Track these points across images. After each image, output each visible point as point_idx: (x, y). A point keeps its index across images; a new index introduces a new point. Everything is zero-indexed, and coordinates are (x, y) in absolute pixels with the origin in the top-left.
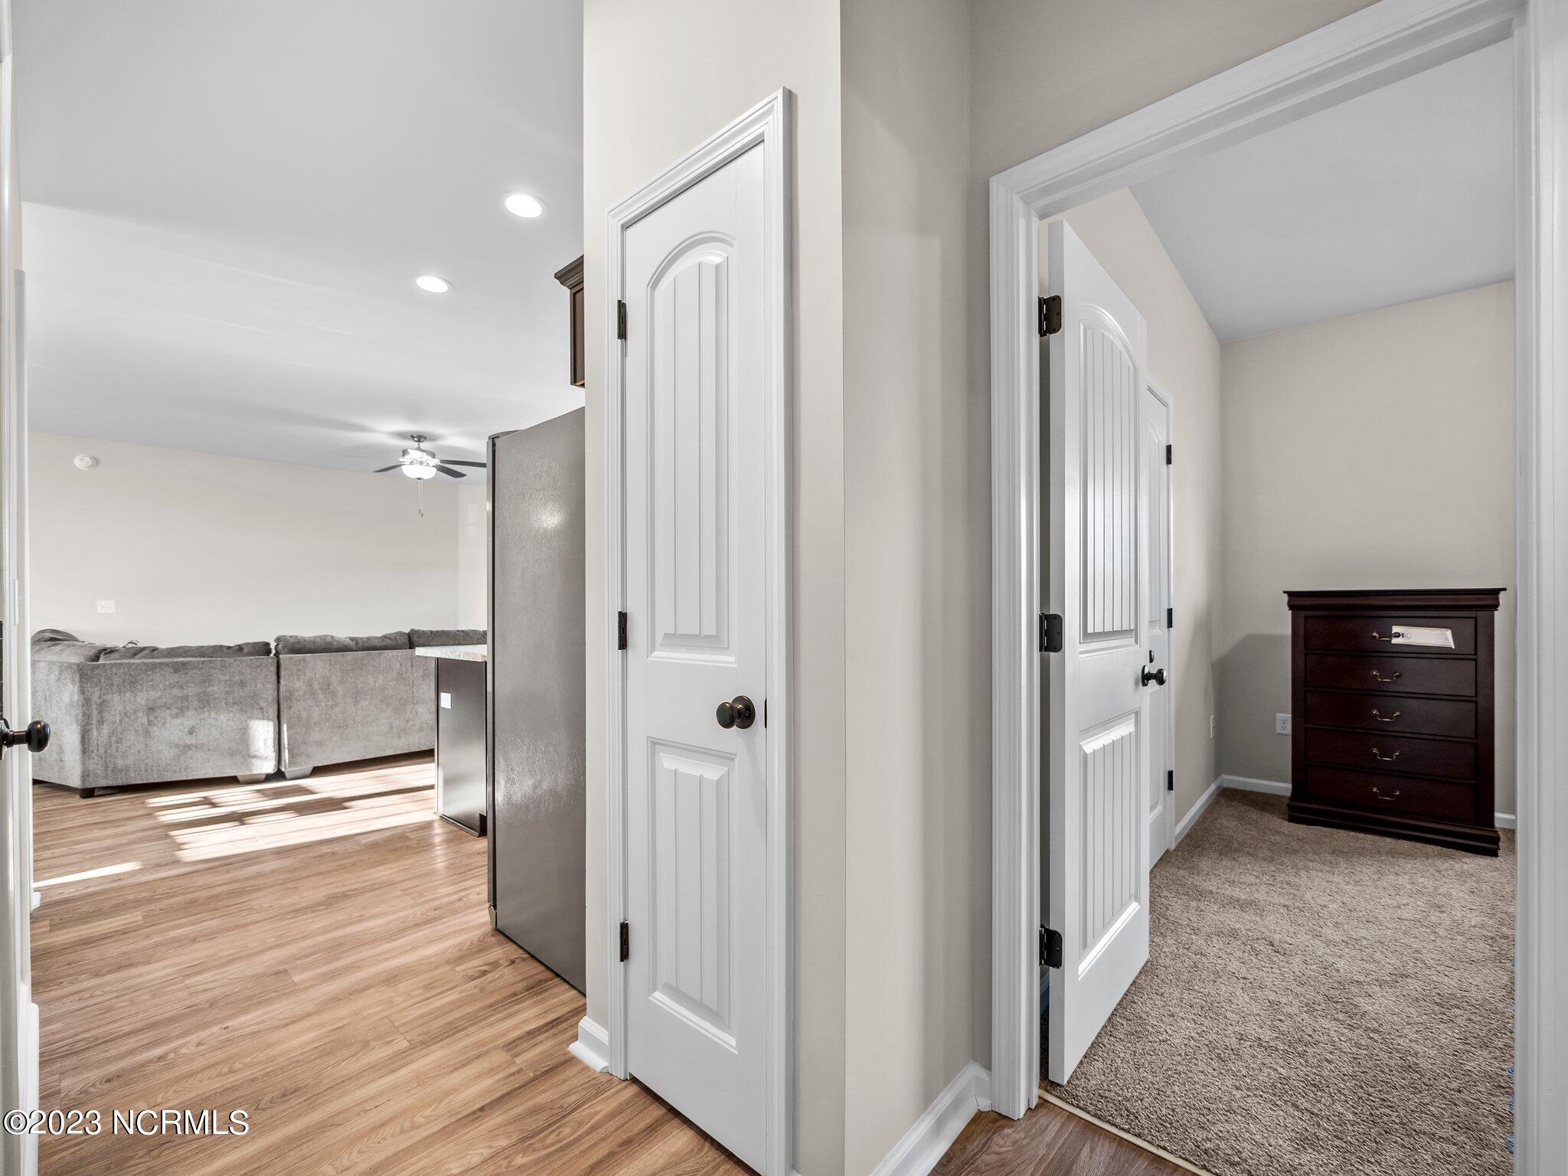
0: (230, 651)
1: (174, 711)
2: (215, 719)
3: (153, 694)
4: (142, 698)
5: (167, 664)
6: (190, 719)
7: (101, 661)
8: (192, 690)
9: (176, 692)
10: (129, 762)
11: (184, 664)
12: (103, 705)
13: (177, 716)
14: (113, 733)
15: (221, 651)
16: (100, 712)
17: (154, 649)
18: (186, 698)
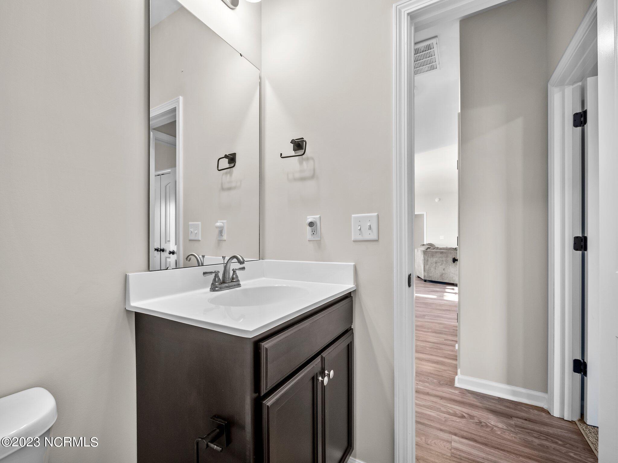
0: (453, 249)
1: (440, 264)
2: (449, 267)
3: (437, 259)
4: (435, 259)
5: (439, 252)
6: (443, 267)
7: (428, 250)
8: (444, 259)
9: (441, 259)
10: (432, 275)
11: (442, 252)
12: (427, 260)
13: (441, 265)
14: (429, 268)
15: (452, 249)
16: (427, 262)
17: (438, 248)
18: (443, 261)
